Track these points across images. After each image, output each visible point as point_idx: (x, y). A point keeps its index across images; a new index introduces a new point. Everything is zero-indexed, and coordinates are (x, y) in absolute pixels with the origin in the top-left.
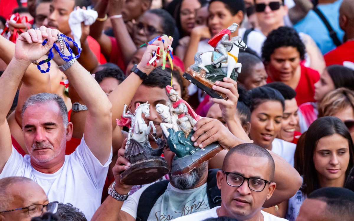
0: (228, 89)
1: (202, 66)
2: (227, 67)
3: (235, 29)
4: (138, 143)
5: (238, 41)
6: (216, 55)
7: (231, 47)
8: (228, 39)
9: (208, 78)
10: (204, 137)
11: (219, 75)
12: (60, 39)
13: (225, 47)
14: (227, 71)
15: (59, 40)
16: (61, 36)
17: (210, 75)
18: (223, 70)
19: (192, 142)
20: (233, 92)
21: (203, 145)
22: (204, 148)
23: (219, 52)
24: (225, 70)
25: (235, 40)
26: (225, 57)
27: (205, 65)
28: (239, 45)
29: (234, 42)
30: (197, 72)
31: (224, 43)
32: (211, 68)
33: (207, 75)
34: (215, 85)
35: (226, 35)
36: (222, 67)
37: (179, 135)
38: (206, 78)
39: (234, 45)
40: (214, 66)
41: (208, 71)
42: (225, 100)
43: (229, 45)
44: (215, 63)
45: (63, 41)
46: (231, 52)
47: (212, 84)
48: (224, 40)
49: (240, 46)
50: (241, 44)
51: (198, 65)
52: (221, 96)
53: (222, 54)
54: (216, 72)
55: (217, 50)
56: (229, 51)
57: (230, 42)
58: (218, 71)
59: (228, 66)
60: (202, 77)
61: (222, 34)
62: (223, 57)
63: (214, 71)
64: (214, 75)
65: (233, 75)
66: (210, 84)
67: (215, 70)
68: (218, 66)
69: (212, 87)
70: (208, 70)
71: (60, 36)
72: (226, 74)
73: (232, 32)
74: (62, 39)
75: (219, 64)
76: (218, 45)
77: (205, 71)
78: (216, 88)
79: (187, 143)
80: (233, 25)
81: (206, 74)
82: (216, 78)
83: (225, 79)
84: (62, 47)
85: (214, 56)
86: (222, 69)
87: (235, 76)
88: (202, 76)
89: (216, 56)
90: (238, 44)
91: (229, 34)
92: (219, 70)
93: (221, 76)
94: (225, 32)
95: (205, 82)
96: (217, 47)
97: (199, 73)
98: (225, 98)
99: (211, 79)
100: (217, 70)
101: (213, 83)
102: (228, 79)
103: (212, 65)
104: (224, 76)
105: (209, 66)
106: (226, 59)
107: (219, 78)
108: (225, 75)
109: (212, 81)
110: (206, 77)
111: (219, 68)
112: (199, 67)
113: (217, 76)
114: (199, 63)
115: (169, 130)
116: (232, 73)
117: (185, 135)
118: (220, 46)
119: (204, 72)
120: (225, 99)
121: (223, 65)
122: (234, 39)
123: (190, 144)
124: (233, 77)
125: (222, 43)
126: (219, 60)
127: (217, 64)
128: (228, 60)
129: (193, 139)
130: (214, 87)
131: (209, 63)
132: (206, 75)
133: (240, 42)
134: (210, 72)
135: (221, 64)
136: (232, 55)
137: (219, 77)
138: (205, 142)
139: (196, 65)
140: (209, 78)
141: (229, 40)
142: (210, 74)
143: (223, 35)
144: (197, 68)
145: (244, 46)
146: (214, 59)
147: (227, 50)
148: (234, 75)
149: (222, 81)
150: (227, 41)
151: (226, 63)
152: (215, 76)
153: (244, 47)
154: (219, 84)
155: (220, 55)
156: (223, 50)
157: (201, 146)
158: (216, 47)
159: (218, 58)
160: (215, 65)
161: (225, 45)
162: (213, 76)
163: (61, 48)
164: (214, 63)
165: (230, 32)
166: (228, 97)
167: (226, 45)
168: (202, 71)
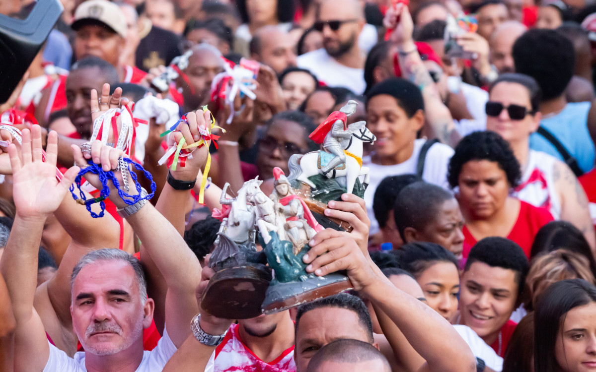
0: (352, 212)
1: (303, 177)
2: (345, 177)
3: (353, 110)
4: (229, 241)
5: (360, 130)
6: (325, 157)
7: (349, 141)
8: (343, 128)
9: (314, 197)
10: (325, 258)
11: (333, 190)
12: (122, 165)
13: (338, 141)
14: (346, 183)
15: (120, 168)
16: (124, 161)
17: (317, 192)
18: (339, 181)
19: (304, 264)
20: (359, 218)
21: (322, 271)
22: (323, 276)
23: (330, 152)
24: (342, 182)
25: (354, 129)
26: (340, 159)
27: (308, 177)
28: (362, 137)
29: (353, 132)
30: (296, 188)
31: (337, 135)
32: (319, 180)
33: (313, 192)
34: (328, 207)
35: (339, 122)
36: (336, 176)
37: (286, 245)
38: (311, 198)
39: (354, 138)
40: (323, 176)
41: (314, 186)
42: (348, 232)
43: (344, 138)
44: (325, 170)
45: (126, 169)
46: (349, 150)
47: (323, 207)
48: (337, 130)
49: (364, 137)
50: (365, 134)
51: (296, 177)
52: (340, 226)
53: (336, 155)
54: (327, 186)
55: (325, 149)
56: (346, 148)
57: (346, 132)
58: (331, 184)
59: (347, 174)
60: (305, 197)
61: (332, 120)
62: (337, 160)
63: (325, 184)
64: (325, 191)
65: (357, 188)
66: (319, 207)
67: (326, 182)
68: (330, 175)
69: (323, 212)
70: (314, 183)
71: (122, 161)
72: (346, 188)
73: (348, 115)
74: (126, 166)
75: (332, 171)
76: (327, 140)
77: (309, 185)
78: (330, 214)
79: (295, 264)
80: (349, 104)
81: (311, 190)
82: (329, 195)
83: (344, 196)
84: (125, 181)
85: (322, 159)
86: (337, 179)
87: (361, 189)
88: (305, 195)
89: (326, 159)
90: (360, 135)
91: (344, 119)
92: (332, 182)
93: (337, 193)
94: (336, 117)
95: (311, 204)
96: (325, 143)
97: (300, 191)
98: (348, 228)
99: (321, 198)
100: (330, 182)
101: (324, 204)
102: (349, 195)
103: (320, 174)
104: (342, 192)
105: (315, 176)
106: (343, 162)
107: (334, 196)
108: (343, 189)
109: (323, 202)
110: (311, 195)
111: (331, 178)
112: (298, 181)
113: (331, 192)
114: (297, 173)
115: (271, 233)
116: (355, 186)
117: (294, 249)
118: (330, 141)
119: (308, 188)
120: (347, 230)
121: (339, 172)
122: (353, 127)
123: (301, 267)
124: (358, 192)
125: (333, 136)
126: (331, 165)
127: (329, 171)
128: (347, 164)
129: (306, 258)
130: (327, 212)
131: (315, 171)
132: (311, 192)
133: (363, 131)
134: (318, 187)
135: (334, 172)
136: (352, 155)
137: (334, 193)
138: (326, 267)
139: (293, 176)
140: (317, 197)
141: (345, 129)
142: (317, 190)
143: (334, 122)
144: (295, 181)
145: (371, 137)
146: (323, 163)
147: (343, 147)
148: (359, 188)
149: (340, 200)
150: (341, 132)
151: (343, 169)
152: (328, 192)
153: (371, 140)
154: (335, 206)
155: (331, 156)
156: (336, 147)
157: (318, 272)
158: (323, 144)
159: (328, 162)
160: (325, 173)
161: (338, 138)
162: (324, 194)
163: (123, 182)
164: (322, 171)
165: (344, 117)
166: (353, 227)
167: (340, 139)
168: (304, 187)
